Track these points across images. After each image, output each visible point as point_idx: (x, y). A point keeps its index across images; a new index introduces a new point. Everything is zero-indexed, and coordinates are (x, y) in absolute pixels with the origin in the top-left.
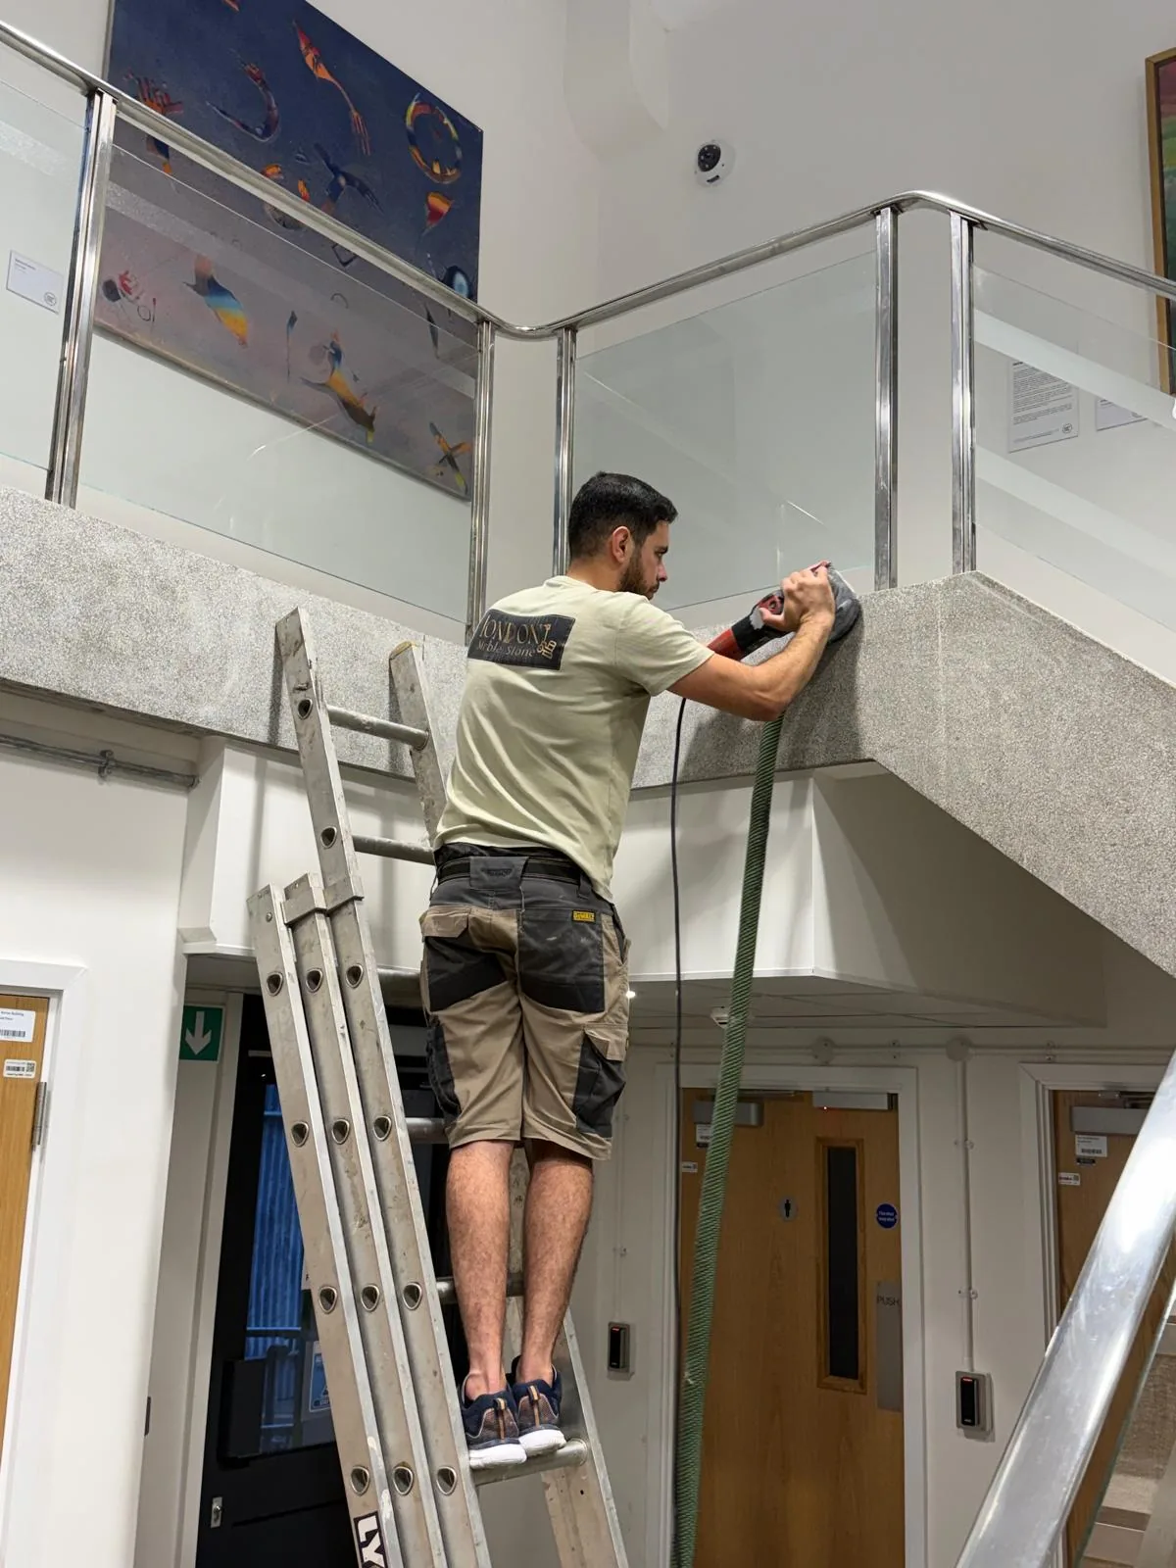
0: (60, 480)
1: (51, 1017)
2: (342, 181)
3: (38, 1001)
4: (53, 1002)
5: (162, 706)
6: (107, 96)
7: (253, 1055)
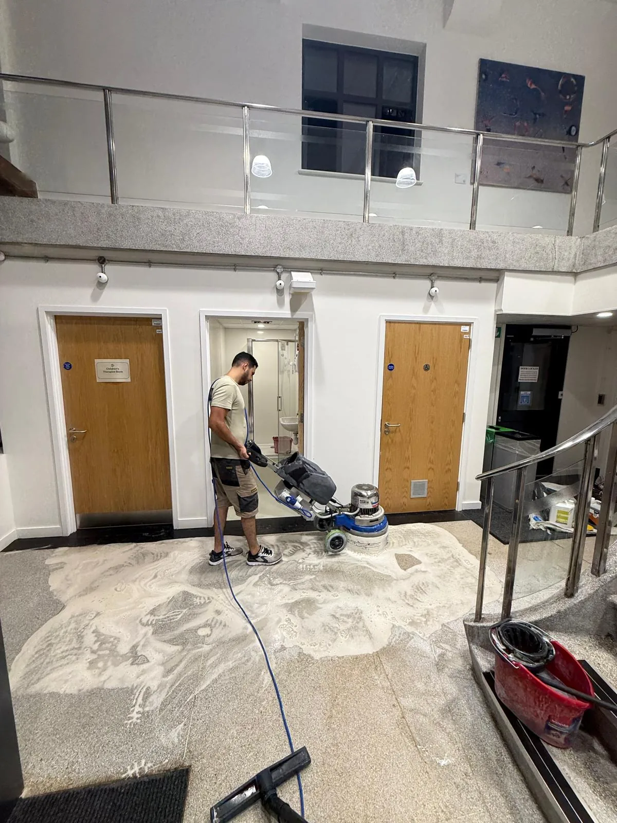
0: (473, 225)
1: (472, 327)
2: (538, 116)
3: (469, 324)
4: (472, 324)
5: (493, 266)
6: (481, 135)
7: (508, 336)
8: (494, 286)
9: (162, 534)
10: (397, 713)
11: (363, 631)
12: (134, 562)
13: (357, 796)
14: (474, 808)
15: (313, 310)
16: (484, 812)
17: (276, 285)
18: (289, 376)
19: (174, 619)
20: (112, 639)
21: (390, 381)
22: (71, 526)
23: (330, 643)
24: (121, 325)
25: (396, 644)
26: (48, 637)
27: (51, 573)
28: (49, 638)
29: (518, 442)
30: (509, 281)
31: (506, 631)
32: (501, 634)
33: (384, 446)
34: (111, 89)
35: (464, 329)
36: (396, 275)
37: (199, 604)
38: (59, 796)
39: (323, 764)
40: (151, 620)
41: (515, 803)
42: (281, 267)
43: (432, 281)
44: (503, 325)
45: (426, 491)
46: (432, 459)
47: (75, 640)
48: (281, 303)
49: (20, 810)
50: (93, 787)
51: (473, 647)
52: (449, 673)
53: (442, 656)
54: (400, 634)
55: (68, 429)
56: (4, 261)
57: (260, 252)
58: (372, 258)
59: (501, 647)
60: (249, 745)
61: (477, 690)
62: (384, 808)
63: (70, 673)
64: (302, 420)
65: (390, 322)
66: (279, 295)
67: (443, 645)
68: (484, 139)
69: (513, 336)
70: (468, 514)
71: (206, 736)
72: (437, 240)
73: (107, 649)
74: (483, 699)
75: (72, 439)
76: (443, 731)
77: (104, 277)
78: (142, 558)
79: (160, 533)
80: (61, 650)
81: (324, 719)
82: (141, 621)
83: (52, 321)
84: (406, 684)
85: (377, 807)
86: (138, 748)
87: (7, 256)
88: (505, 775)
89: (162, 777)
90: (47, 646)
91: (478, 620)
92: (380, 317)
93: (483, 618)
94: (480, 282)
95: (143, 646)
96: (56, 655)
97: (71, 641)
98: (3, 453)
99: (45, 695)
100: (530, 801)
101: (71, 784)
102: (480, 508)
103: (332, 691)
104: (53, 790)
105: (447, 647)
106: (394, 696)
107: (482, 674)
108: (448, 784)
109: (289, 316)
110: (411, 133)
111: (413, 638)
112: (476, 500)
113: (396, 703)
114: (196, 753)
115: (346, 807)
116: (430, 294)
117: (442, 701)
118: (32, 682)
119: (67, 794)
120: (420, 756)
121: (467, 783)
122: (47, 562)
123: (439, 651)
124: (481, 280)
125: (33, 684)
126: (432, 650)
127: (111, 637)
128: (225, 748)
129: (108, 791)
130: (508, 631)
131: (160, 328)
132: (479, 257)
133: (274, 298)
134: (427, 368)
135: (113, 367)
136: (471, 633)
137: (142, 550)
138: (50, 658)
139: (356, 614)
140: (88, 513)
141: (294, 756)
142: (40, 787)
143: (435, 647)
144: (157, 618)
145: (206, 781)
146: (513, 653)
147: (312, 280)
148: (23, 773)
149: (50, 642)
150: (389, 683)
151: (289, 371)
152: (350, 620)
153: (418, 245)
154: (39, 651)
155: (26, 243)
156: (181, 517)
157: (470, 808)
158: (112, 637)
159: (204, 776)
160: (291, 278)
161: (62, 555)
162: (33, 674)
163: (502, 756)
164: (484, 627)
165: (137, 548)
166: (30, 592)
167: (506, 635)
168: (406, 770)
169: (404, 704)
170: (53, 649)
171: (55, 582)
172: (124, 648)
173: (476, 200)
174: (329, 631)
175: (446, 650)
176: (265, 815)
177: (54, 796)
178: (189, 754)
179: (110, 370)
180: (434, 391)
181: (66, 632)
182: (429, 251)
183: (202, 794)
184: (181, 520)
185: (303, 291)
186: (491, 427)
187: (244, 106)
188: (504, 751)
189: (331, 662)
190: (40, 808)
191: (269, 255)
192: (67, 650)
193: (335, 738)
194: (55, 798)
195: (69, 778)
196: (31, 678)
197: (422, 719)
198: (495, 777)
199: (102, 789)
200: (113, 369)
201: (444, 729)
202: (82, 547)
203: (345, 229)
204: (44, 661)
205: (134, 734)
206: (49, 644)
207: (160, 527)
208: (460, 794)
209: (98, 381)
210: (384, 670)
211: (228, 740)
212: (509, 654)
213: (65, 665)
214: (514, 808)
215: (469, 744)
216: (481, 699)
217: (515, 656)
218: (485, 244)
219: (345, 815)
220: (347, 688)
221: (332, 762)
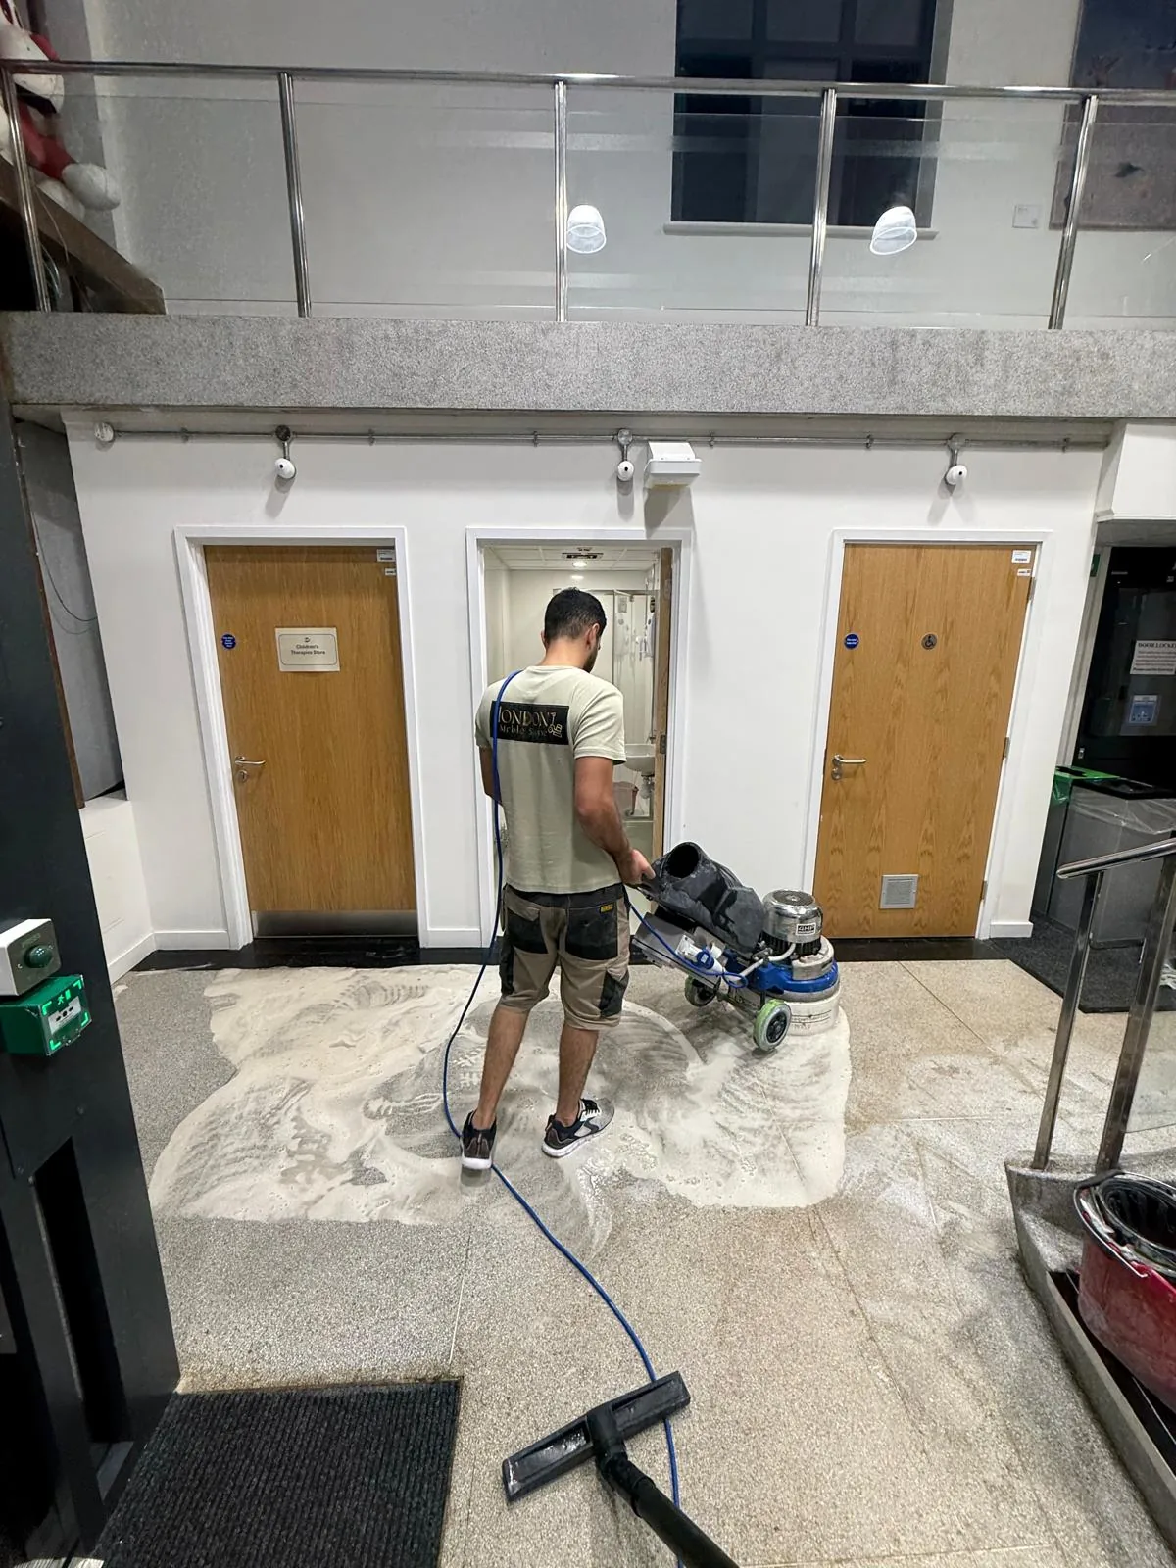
0: (1056, 320)
1: (1037, 552)
3: (1031, 546)
4: (1038, 547)
5: (1098, 410)
6: (1094, 98)
7: (1113, 573)
8: (1096, 457)
9: (399, 955)
10: (859, 1327)
11: (786, 1162)
12: (351, 1002)
13: (782, 1477)
14: (1027, 1536)
15: (690, 522)
16: (1049, 1548)
17: (617, 472)
18: (632, 665)
19: (425, 1109)
20: (318, 1137)
21: (849, 672)
22: (243, 933)
23: (721, 1180)
24: (319, 561)
25: (853, 1194)
26: (211, 1123)
27: (213, 1013)
28: (213, 1126)
29: (1127, 801)
30: (1134, 444)
31: (1112, 1196)
32: (1103, 1202)
33: (829, 803)
34: (293, 72)
35: (1018, 556)
36: (872, 440)
37: (469, 1085)
38: (238, 1399)
39: (712, 1407)
40: (385, 1108)
41: (1120, 1540)
42: (626, 433)
43: (952, 451)
44: (1106, 548)
45: (913, 897)
46: (929, 832)
47: (256, 1133)
48: (626, 510)
49: (176, 1414)
50: (294, 1391)
51: (1026, 1218)
52: (968, 1261)
53: (952, 1226)
54: (862, 1174)
55: (233, 759)
56: (112, 441)
57: (586, 403)
58: (823, 405)
59: (1104, 1229)
60: (568, 1353)
61: (1029, 1302)
62: (836, 1507)
63: (250, 1189)
64: (663, 748)
65: (854, 545)
66: (624, 494)
67: (956, 1206)
68: (1099, 108)
69: (1126, 573)
70: (1002, 948)
71: (488, 1328)
72: (971, 358)
73: (309, 1152)
74: (1043, 1321)
75: (240, 776)
76: (957, 1374)
77: (289, 466)
78: (366, 994)
79: (398, 952)
80: (235, 1146)
81: (712, 1322)
82: (366, 1108)
83: (200, 557)
84: (875, 1274)
85: (822, 1503)
86: (369, 1332)
87: (118, 431)
88: (1095, 1479)
89: (412, 1390)
90: (211, 1139)
91: (1042, 1166)
92: (833, 533)
93: (1052, 1161)
94: (1064, 449)
95: (373, 1152)
96: (225, 1155)
97: (248, 1134)
98: (127, 799)
99: (210, 1221)
100: (1153, 1540)
101: (257, 1380)
102: (1029, 936)
103: (725, 1271)
104: (228, 1386)
105: (963, 1210)
106: (852, 1295)
107: (1048, 1276)
108: (970, 1480)
109: (643, 537)
110: (917, 108)
111: (889, 1184)
112: (1021, 919)
113: (855, 1308)
114: (470, 1355)
115: (760, 1495)
116: (947, 483)
117: (955, 1317)
118: (188, 1196)
119: (252, 1397)
120: (909, 1419)
121: (1010, 1485)
122: (207, 992)
123: (945, 1217)
124: (1065, 444)
125: (189, 1201)
126: (930, 1213)
127: (317, 1132)
128: (525, 1353)
129: (319, 1403)
130: (1116, 1196)
131: (391, 565)
132: (1068, 391)
133: (610, 499)
134: (929, 642)
135: (309, 644)
136: (1021, 1189)
137: (367, 982)
138: (216, 1160)
139: (771, 1128)
140: (271, 909)
141: (655, 1388)
142: (208, 1377)
143: (937, 1207)
144: (394, 1104)
145: (492, 1408)
146: (1132, 1244)
147: (692, 457)
148: (178, 1349)
149: (214, 1132)
150: (840, 1269)
151: (633, 654)
152: (759, 1140)
153: (928, 370)
154: (197, 1146)
155: (148, 406)
156: (432, 925)
157: (1019, 1536)
158: (320, 1132)
159: (487, 1398)
160: (649, 454)
161: (231, 982)
162: (190, 1182)
163: (1088, 1440)
164: (1054, 1180)
165: (357, 978)
166: (180, 1041)
167: (1113, 1205)
168: (880, 1442)
169: (873, 1312)
170: (220, 1147)
171: (221, 1027)
172: (339, 1153)
173: (1067, 266)
174: (717, 1157)
175: (961, 1216)
176: (603, 1486)
177: (229, 1398)
178: (458, 1354)
179: (304, 650)
180: (943, 691)
181: (241, 1117)
182: (952, 382)
183: (485, 1431)
184: (433, 931)
185: (672, 482)
186: (1062, 769)
187: (556, 82)
188: (1092, 1431)
189: (722, 1216)
190: (208, 1415)
191: (603, 407)
192: (243, 1149)
193: (733, 1362)
194: (231, 1401)
195: (254, 1371)
196: (186, 1190)
197: (910, 1344)
198: (1073, 1482)
199: (309, 1399)
200: (307, 647)
201: (958, 1371)
202: (263, 971)
203: (765, 342)
204: (206, 1163)
205: (361, 1307)
206: (214, 1135)
207: (398, 941)
208: (997, 1505)
209: (281, 670)
210: (830, 1241)
211: (530, 1339)
212: (1123, 1244)
213: (241, 1173)
214: (1117, 1549)
215: (1014, 1408)
216: (1039, 1323)
217: (1137, 1251)
218: (1084, 362)
219: (758, 1510)
220: (754, 1268)
221: (729, 1405)
